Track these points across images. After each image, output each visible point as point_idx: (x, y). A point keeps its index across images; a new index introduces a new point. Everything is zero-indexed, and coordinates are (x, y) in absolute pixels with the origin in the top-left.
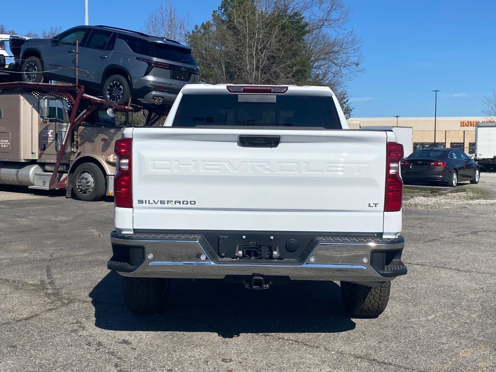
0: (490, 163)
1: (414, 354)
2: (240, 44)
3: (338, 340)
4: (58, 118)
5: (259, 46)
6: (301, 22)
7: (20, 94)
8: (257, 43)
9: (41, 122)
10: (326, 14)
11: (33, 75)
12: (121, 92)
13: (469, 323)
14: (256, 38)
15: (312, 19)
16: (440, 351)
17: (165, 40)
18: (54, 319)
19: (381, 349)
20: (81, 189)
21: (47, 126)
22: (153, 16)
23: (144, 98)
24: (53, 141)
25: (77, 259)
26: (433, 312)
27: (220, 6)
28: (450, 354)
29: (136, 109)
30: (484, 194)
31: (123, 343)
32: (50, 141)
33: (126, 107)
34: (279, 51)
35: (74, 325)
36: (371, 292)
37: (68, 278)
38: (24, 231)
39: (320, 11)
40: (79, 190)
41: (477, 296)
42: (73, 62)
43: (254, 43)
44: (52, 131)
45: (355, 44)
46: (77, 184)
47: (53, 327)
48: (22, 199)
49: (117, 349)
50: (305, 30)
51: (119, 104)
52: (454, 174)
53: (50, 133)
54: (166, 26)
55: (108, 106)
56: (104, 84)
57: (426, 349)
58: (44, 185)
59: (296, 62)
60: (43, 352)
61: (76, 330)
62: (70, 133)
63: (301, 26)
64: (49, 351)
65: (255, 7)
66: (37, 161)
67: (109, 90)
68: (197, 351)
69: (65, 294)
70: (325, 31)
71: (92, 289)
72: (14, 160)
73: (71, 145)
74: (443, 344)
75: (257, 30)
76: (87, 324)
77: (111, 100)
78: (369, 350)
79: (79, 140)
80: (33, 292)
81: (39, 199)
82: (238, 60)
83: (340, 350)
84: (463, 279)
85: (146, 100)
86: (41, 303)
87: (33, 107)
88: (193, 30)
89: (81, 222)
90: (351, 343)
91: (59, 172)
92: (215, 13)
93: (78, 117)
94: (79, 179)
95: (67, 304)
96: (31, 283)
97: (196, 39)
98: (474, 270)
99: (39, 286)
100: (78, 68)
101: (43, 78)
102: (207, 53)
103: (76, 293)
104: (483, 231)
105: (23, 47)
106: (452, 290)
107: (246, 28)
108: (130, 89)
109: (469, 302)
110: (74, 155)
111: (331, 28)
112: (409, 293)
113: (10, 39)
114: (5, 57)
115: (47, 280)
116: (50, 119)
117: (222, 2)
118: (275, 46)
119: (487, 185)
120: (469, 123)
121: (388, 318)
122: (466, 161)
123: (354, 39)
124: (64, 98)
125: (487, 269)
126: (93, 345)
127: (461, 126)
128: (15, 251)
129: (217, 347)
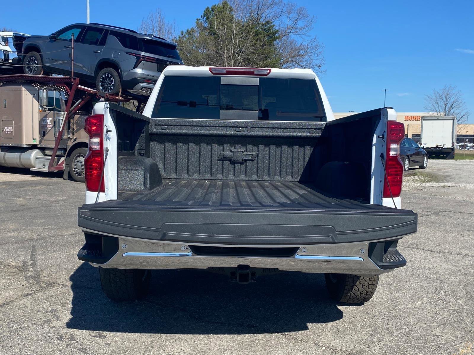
0: (433, 151)
1: (410, 350)
2: (220, 47)
3: (327, 333)
4: (56, 108)
5: (236, 50)
6: (272, 29)
7: (22, 86)
8: (235, 47)
9: (40, 111)
10: (293, 23)
11: (34, 68)
12: (113, 83)
13: (459, 311)
14: (233, 42)
15: (281, 27)
16: (438, 347)
17: (152, 36)
18: (28, 306)
19: (374, 343)
20: (77, 171)
21: (47, 115)
22: (145, 22)
23: (133, 89)
24: (52, 128)
25: (63, 239)
26: (418, 298)
27: (203, 15)
28: (449, 350)
29: (127, 100)
30: (433, 177)
31: (97, 337)
32: (49, 128)
33: (117, 97)
34: (253, 54)
35: (49, 313)
36: (360, 280)
37: (51, 259)
38: (18, 211)
39: (289, 20)
40: (75, 172)
41: (457, 279)
42: (69, 56)
43: (232, 47)
44: (51, 119)
45: (318, 49)
46: (73, 167)
47: (25, 316)
48: (24, 180)
49: (90, 345)
50: (275, 36)
51: (110, 95)
52: (407, 160)
53: (49, 121)
54: (156, 31)
55: (100, 96)
56: (97, 77)
57: (422, 344)
58: (44, 167)
59: (267, 64)
60: (8, 349)
61: (50, 320)
62: (67, 121)
63: (272, 33)
64: (15, 347)
65: (233, 16)
66: (38, 146)
67: (101, 82)
68: (177, 347)
69: (45, 276)
70: (292, 38)
71: (73, 271)
72: (17, 145)
73: (68, 132)
74: (438, 337)
75: (234, 36)
76: (61, 312)
77: (104, 91)
78: (362, 345)
79: (75, 127)
80: (13, 275)
81: (39, 180)
82: (218, 61)
83: (331, 345)
84: (439, 261)
85: (135, 91)
86: (18, 288)
87: (34, 97)
88: (179, 35)
89: (73, 202)
90: (341, 336)
91: (57, 156)
92: (198, 21)
93: (73, 107)
94: (74, 162)
95: (45, 288)
96: (13, 264)
97: (182, 43)
98: (446, 251)
99: (21, 267)
100: (73, 62)
101: (42, 71)
102: (191, 55)
103: (56, 276)
104: (443, 212)
105: (25, 43)
106: (431, 272)
107: (225, 34)
108: (121, 81)
109: (452, 286)
110: (70, 141)
111: (297, 35)
112: (390, 276)
113: (13, 36)
114: (9, 53)
115: (29, 261)
116: (49, 108)
117: (204, 11)
118: (249, 50)
119: (434, 170)
120: (412, 118)
121: (375, 305)
122: (416, 149)
123: (317, 45)
124: (62, 90)
125: (458, 250)
126: (64, 339)
127: (405, 120)
128: (5, 230)
129: (199, 341)
